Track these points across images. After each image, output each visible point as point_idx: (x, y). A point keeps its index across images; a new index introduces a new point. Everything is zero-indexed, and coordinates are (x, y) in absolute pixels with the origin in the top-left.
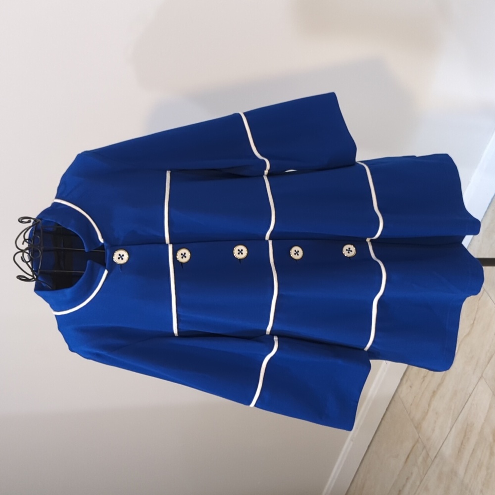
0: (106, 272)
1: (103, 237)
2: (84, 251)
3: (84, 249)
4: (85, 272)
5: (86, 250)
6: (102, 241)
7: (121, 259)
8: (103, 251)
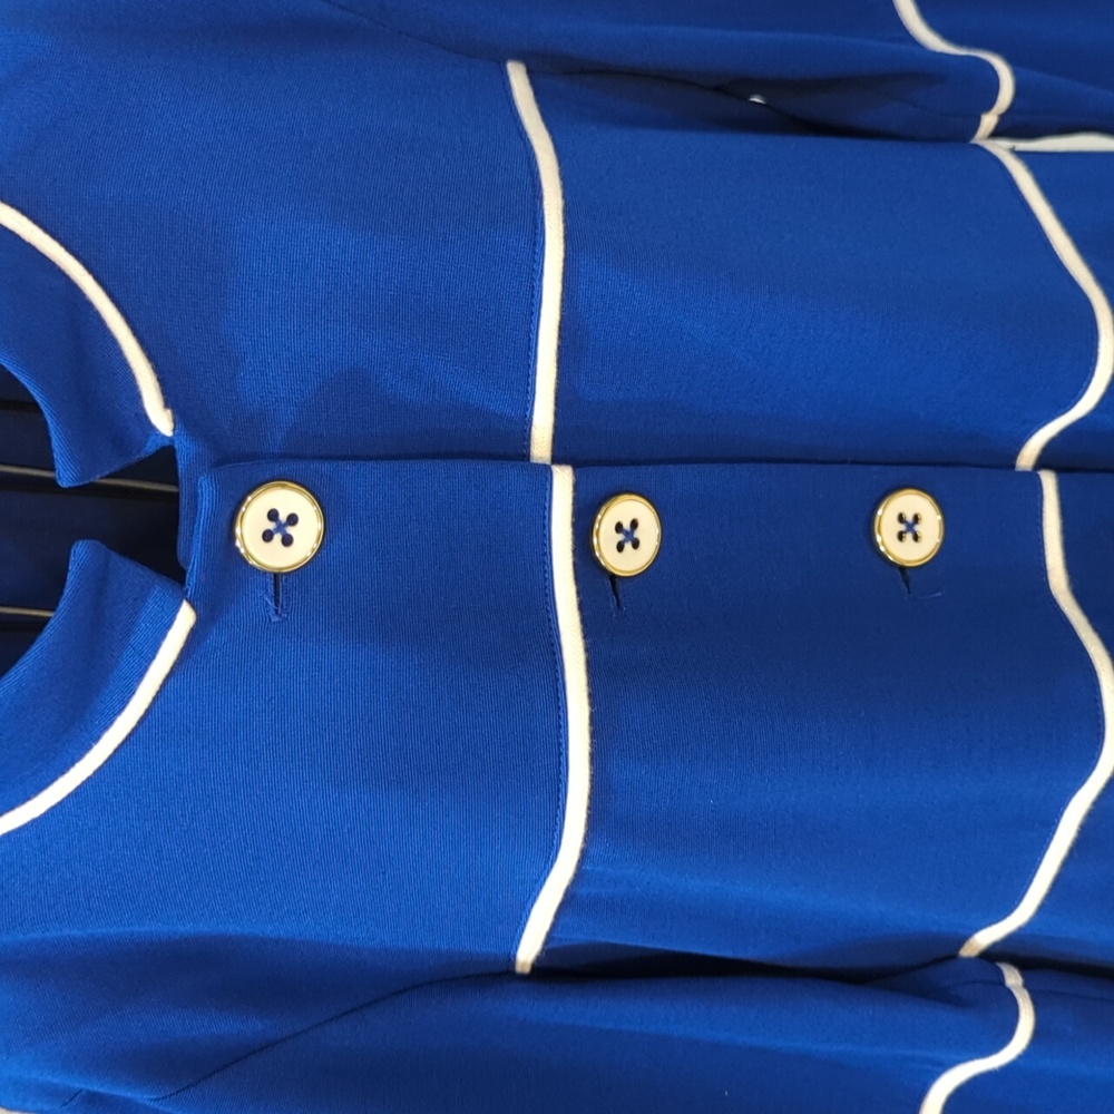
0: (185, 618)
1: (170, 400)
2: (52, 482)
3: (52, 469)
4: (56, 618)
5: (65, 476)
6: (162, 420)
7: (278, 538)
8: (172, 489)
